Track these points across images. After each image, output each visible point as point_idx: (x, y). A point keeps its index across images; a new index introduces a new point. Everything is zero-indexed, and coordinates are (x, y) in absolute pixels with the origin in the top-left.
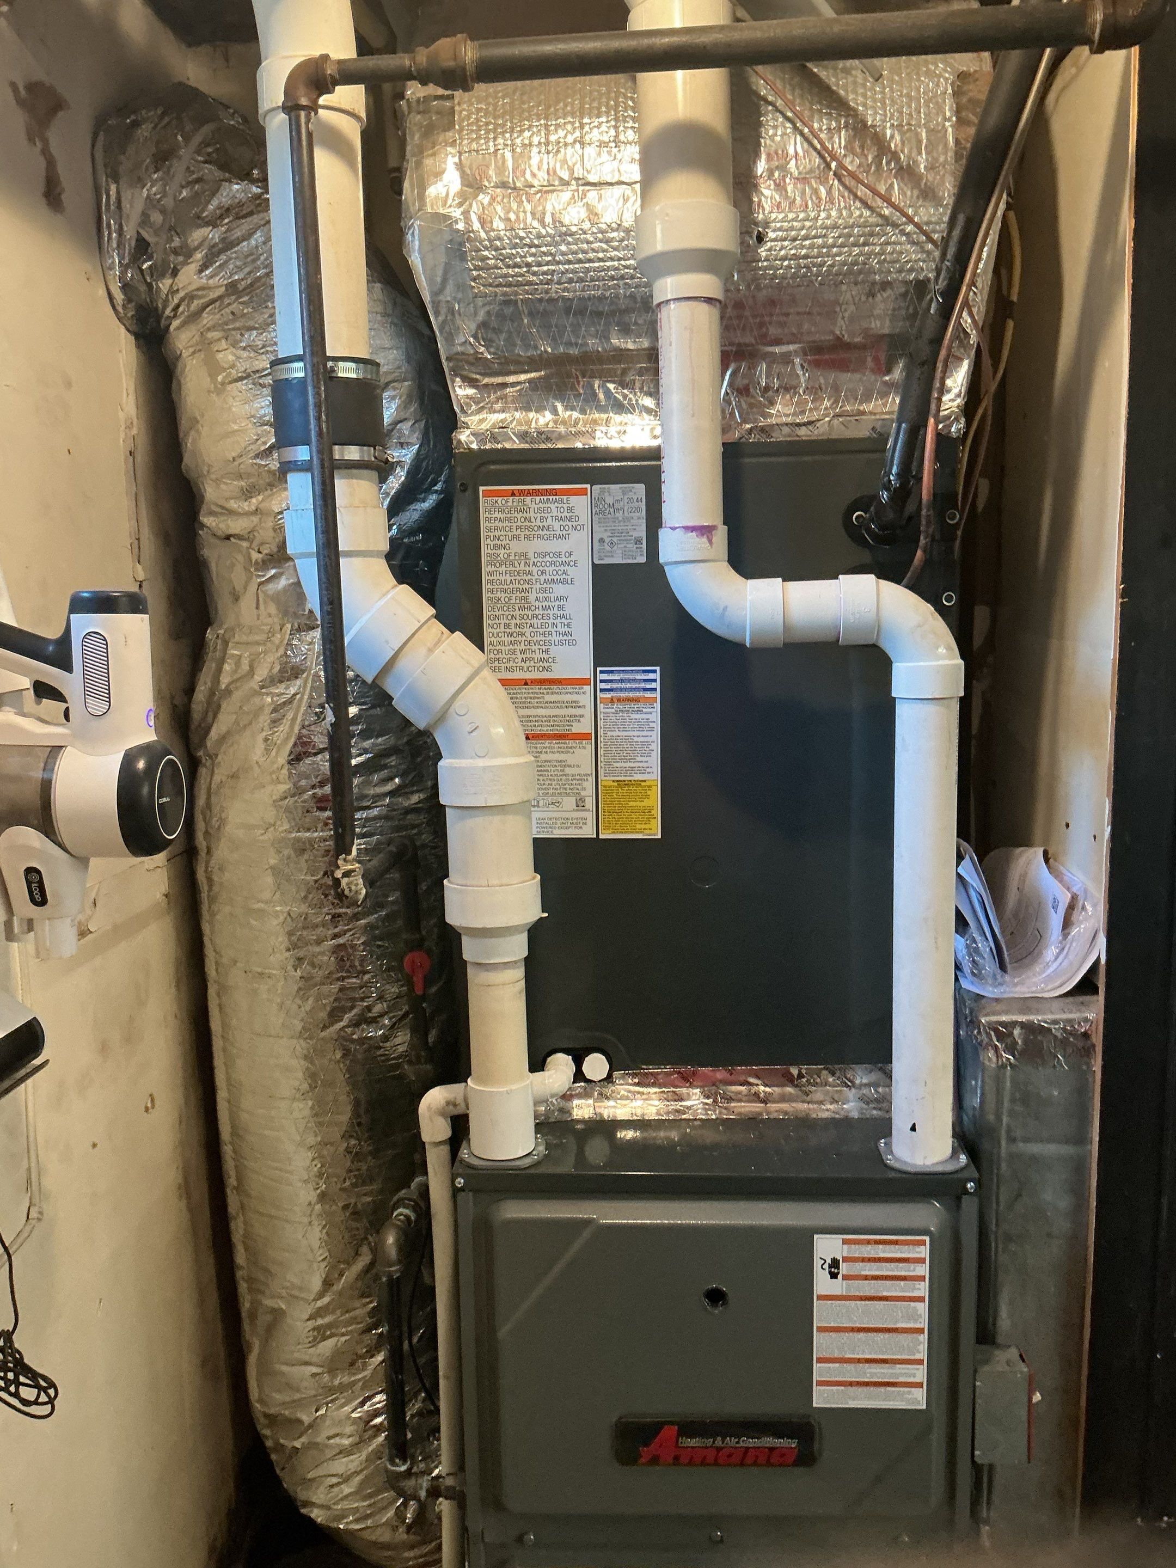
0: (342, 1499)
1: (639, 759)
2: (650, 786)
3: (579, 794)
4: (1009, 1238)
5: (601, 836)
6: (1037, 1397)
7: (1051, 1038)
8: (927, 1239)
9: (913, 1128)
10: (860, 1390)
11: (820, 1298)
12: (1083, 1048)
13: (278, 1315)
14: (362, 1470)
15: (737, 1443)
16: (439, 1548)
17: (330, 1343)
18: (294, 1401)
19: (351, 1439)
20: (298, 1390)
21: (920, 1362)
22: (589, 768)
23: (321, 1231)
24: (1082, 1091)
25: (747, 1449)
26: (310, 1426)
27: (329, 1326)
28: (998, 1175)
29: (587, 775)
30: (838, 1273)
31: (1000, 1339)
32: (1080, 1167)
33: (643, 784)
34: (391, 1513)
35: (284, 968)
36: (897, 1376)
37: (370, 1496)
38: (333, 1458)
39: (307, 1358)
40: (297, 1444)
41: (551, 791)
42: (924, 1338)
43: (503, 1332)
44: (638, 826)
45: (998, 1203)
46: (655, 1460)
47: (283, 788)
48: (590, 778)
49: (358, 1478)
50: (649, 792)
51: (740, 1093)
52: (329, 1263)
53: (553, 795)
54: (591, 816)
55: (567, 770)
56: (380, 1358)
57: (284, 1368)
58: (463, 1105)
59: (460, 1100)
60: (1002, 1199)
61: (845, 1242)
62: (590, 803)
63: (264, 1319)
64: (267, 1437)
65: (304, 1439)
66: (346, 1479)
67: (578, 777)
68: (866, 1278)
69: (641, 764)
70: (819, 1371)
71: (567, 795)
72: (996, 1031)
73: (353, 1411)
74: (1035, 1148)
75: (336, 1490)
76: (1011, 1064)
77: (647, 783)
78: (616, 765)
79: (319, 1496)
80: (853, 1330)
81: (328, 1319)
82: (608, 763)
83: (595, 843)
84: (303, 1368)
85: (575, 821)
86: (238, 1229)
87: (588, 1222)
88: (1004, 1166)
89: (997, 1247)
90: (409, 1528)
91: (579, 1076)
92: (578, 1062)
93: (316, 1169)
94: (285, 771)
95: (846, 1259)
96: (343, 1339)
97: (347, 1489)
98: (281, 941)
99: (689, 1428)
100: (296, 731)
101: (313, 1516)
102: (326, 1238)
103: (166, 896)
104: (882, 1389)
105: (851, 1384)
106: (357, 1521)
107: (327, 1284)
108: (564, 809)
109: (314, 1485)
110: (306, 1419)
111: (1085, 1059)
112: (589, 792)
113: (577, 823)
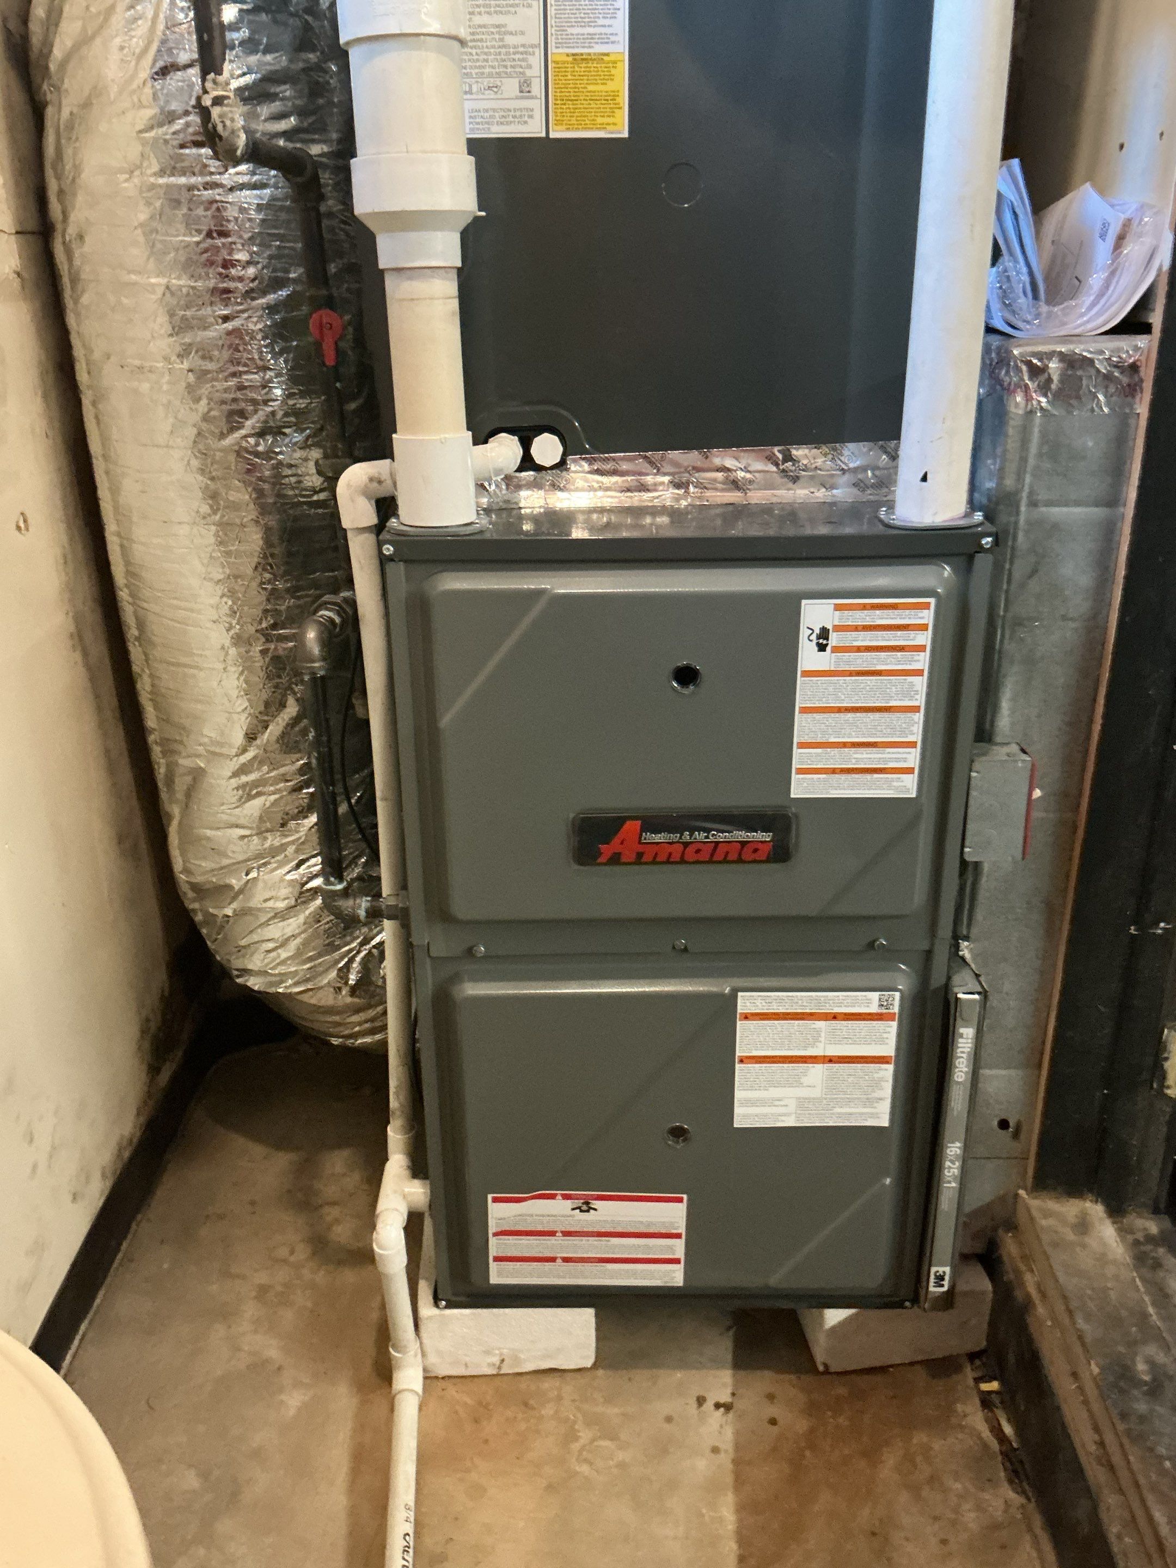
0: (278, 964)
1: (600, 22)
2: (615, 62)
3: (523, 73)
4: (1018, 623)
5: (552, 135)
6: (1037, 793)
7: (1093, 372)
8: (932, 601)
9: (924, 479)
10: (843, 777)
11: (806, 674)
12: (1129, 385)
13: (198, 775)
14: (300, 934)
15: (707, 837)
16: (385, 1013)
17: (257, 803)
18: (222, 868)
19: (286, 901)
20: (227, 857)
21: (912, 745)
22: (535, 36)
23: (238, 679)
24: (1121, 441)
25: (717, 843)
26: (241, 891)
27: (256, 784)
28: (1013, 548)
29: (532, 46)
30: (827, 645)
31: (998, 739)
32: (1109, 531)
33: (606, 58)
34: (333, 974)
35: (166, 359)
36: (885, 761)
37: (311, 959)
38: (266, 924)
39: (233, 820)
40: (229, 911)
41: (487, 70)
42: (919, 717)
43: (445, 721)
44: (599, 120)
45: (1009, 582)
46: (615, 860)
47: (149, 113)
48: (537, 51)
49: (295, 942)
50: (613, 71)
51: (715, 480)
52: (250, 714)
53: (490, 75)
54: (537, 106)
55: (510, 40)
56: (313, 819)
57: (209, 833)
58: (389, 482)
59: (385, 476)
60: (1017, 575)
61: (838, 608)
62: (537, 88)
63: (181, 784)
64: (194, 910)
65: (234, 905)
66: (284, 944)
67: (521, 49)
68: (859, 649)
69: (603, 30)
70: (800, 757)
71: (509, 76)
72: (1029, 364)
73: (285, 875)
74: (1057, 512)
75: (273, 954)
76: (1042, 408)
77: (612, 58)
78: (570, 31)
79: (255, 963)
80: (839, 710)
81: (252, 777)
82: (561, 29)
83: (545, 144)
84: (229, 831)
85: (518, 114)
86: (144, 687)
87: (539, 593)
88: (1021, 537)
89: (1003, 636)
90: (353, 991)
91: (527, 462)
92: (526, 444)
93: (226, 607)
94: (148, 91)
95: (838, 628)
96: (273, 798)
97: (284, 954)
98: (161, 323)
99: (652, 823)
100: (159, 33)
101: (249, 984)
102: (244, 685)
103: (18, 274)
104: (868, 776)
105: (834, 771)
106: (296, 984)
107: (251, 737)
108: (505, 95)
109: (249, 951)
110: (235, 883)
111: (1129, 399)
112: (536, 69)
113: (523, 116)
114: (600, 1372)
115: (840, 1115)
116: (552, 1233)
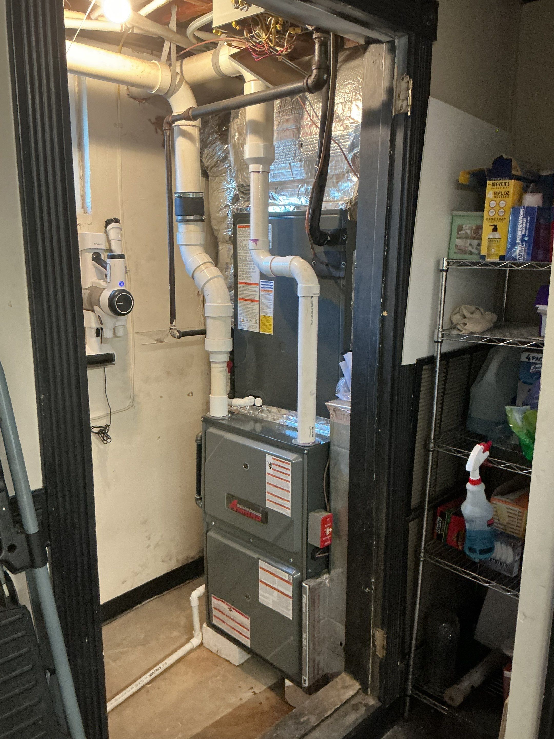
7: (342, 413)
8: (290, 463)
10: (276, 505)
11: (268, 474)
15: (249, 510)
21: (289, 502)
25: (251, 513)
29: (257, 313)
30: (272, 468)
36: (284, 504)
41: (250, 317)
42: (290, 494)
44: (268, 330)
46: (232, 508)
50: (271, 320)
54: (258, 326)
61: (273, 458)
62: (258, 321)
68: (278, 471)
69: (269, 311)
70: (267, 496)
71: (254, 318)
74: (339, 449)
76: (334, 420)
77: (271, 317)
78: (263, 311)
80: (275, 486)
83: (259, 334)
87: (223, 437)
95: (273, 464)
104: (281, 507)
105: (274, 503)
108: (253, 322)
112: (258, 318)
113: (255, 327)
114: (239, 668)
115: (282, 611)
116: (224, 614)
